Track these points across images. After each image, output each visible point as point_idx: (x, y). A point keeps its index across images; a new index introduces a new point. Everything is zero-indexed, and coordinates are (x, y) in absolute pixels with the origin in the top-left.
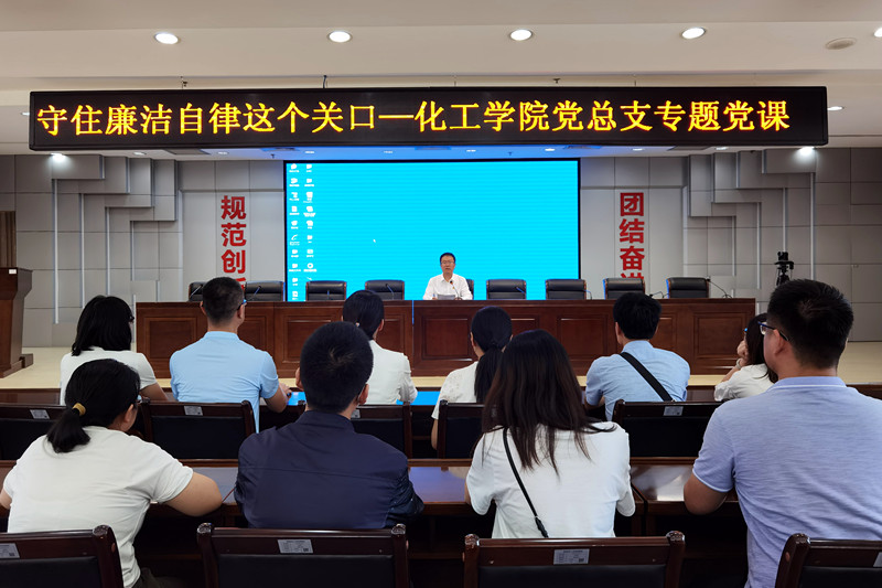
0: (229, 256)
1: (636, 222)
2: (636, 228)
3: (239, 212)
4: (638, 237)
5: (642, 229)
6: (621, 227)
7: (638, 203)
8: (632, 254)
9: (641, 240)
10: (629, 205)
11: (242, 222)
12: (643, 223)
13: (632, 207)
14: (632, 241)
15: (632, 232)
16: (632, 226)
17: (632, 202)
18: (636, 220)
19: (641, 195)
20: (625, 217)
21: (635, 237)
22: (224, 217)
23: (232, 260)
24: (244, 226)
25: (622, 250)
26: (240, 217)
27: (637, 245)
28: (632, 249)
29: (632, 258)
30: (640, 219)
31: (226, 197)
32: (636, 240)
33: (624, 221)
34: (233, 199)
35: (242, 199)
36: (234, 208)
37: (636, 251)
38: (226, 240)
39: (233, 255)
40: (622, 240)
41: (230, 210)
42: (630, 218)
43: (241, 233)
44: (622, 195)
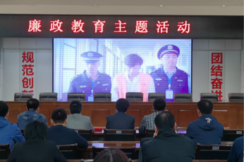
0: (26, 80)
1: (219, 67)
2: (219, 69)
3: (31, 60)
4: (220, 74)
5: (222, 70)
6: (212, 69)
7: (220, 58)
8: (217, 81)
9: (221, 75)
10: (216, 58)
11: (32, 64)
12: (222, 67)
13: (217, 59)
14: (217, 75)
15: (217, 71)
16: (217, 68)
17: (217, 57)
18: (219, 66)
19: (221, 54)
20: (214, 64)
21: (218, 74)
22: (23, 61)
23: (27, 82)
24: (33, 66)
25: (212, 80)
26: (31, 62)
27: (219, 77)
28: (216, 79)
29: (217, 84)
30: (221, 65)
31: (24, 52)
32: (219, 75)
33: (213, 66)
34: (28, 53)
35: (32, 53)
36: (28, 57)
37: (218, 80)
38: (24, 73)
39: (28, 80)
40: (212, 75)
41: (26, 58)
42: (216, 65)
43: (32, 69)
44: (213, 54)
